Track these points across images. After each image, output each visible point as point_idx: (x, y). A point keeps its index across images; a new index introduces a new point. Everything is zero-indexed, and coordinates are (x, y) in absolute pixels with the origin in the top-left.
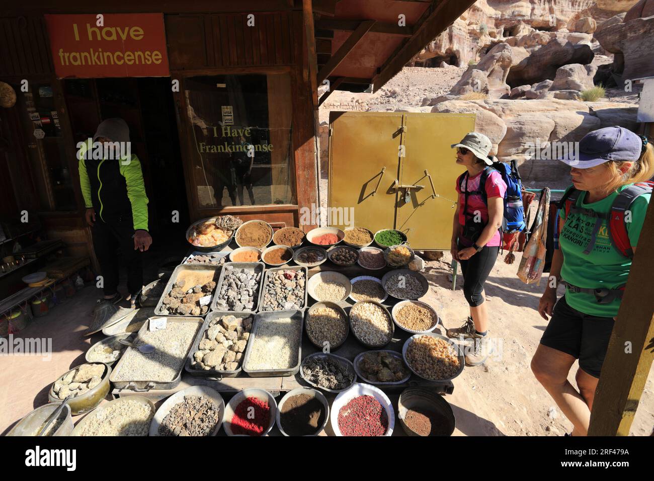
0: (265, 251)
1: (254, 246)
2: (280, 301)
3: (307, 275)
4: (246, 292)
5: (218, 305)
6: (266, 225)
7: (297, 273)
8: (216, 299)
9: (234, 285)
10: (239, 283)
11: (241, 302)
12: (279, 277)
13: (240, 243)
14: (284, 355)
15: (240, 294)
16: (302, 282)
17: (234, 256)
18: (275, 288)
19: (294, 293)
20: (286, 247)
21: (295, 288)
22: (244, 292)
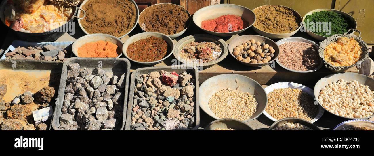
0: (128, 41)
1: (109, 33)
2: (157, 118)
3: (197, 78)
4: (103, 104)
5: (62, 123)
7: (182, 76)
8: (58, 114)
9: (84, 93)
10: (92, 90)
11: (96, 119)
12: (153, 82)
13: (87, 28)
15: (94, 106)
16: (190, 90)
17: (79, 48)
18: (148, 99)
19: (177, 105)
20: (161, 35)
21: (179, 98)
22: (100, 104)
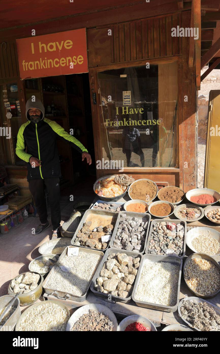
0: (152, 205)
1: (142, 200)
2: (162, 248)
3: (186, 228)
4: (135, 236)
5: (115, 244)
6: (152, 184)
7: (177, 226)
8: (113, 239)
9: (127, 230)
10: (131, 228)
11: (131, 244)
12: (162, 227)
13: (132, 196)
14: (165, 294)
15: (131, 237)
16: (181, 234)
17: (127, 206)
18: (158, 236)
19: (174, 242)
20: (168, 203)
21: (175, 238)
22: (134, 236)
